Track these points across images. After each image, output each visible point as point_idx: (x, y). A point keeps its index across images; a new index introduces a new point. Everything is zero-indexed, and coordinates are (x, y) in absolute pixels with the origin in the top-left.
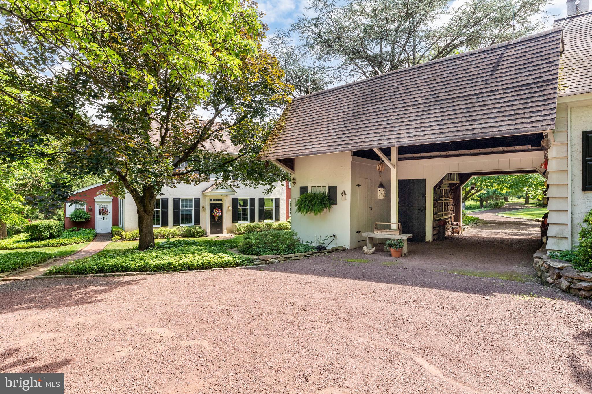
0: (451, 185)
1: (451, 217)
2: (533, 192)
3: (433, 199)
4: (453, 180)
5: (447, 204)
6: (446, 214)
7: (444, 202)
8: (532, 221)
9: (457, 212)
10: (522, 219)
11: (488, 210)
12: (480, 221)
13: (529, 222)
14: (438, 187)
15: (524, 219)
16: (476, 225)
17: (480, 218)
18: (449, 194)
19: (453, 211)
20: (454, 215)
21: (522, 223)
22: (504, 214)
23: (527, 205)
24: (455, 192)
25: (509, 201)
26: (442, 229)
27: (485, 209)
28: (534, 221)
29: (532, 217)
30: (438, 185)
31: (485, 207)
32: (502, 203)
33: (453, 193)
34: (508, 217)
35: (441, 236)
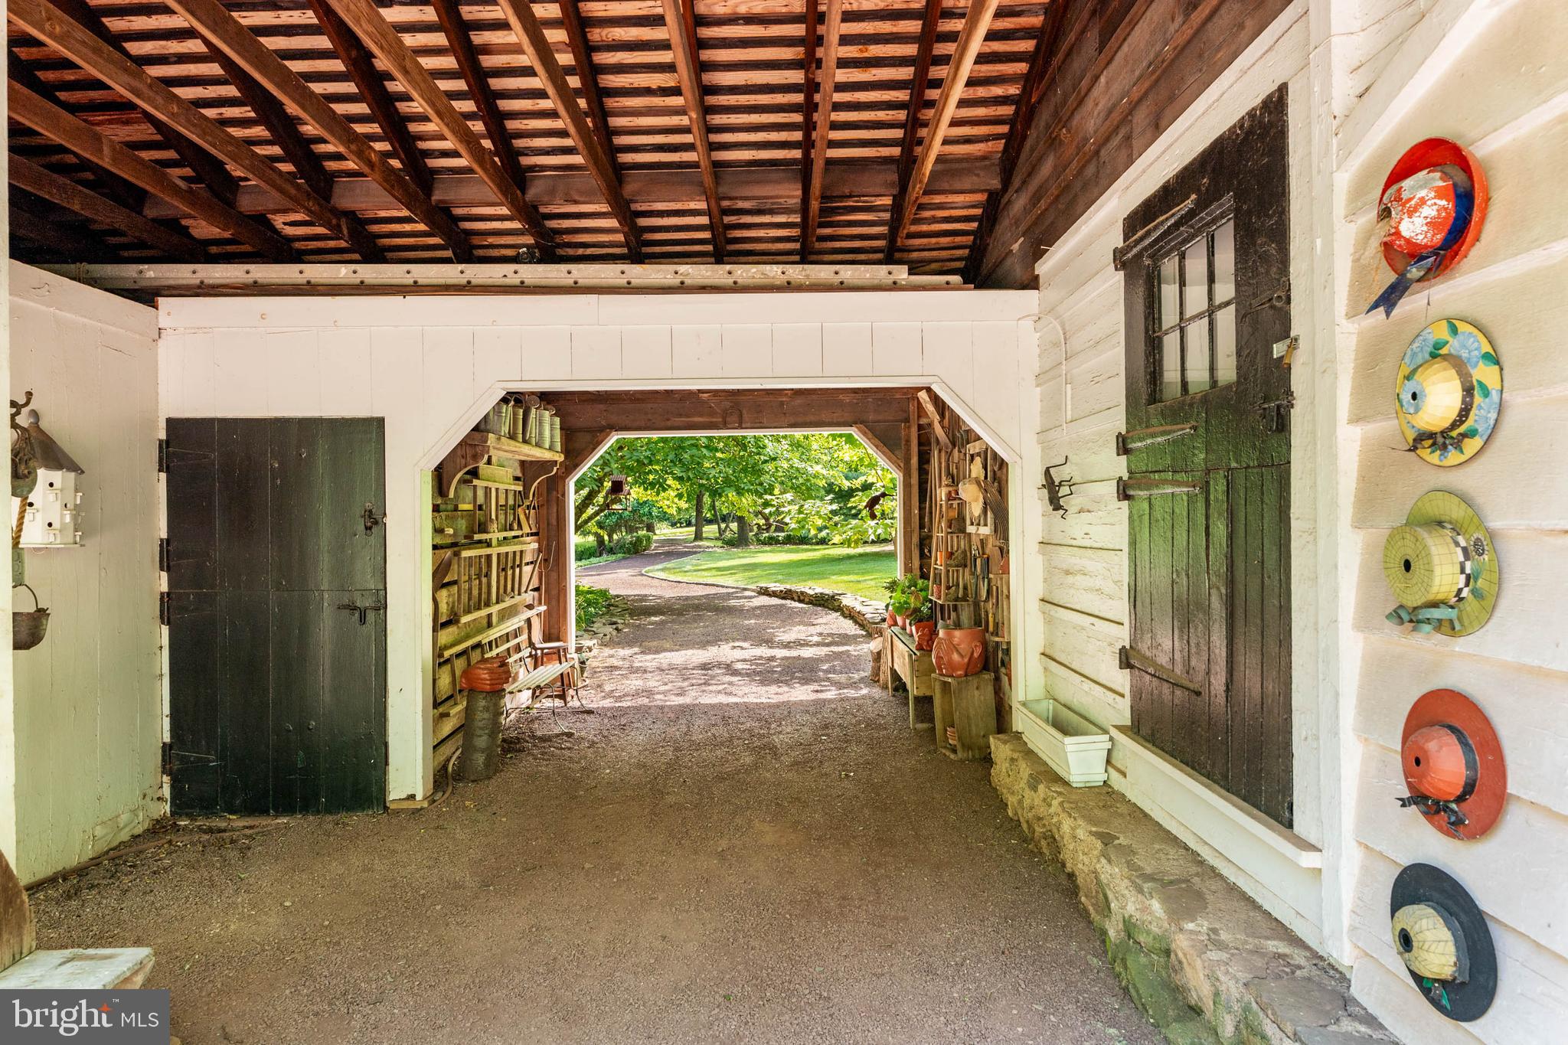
0: (529, 470)
1: (529, 621)
2: (795, 508)
3: (427, 538)
4: (538, 445)
5: (510, 564)
6: (506, 615)
7: (494, 551)
8: (747, 593)
9: (554, 592)
10: (717, 586)
11: (619, 561)
12: (617, 606)
13: (746, 598)
14: (458, 467)
15: (723, 587)
16: (617, 629)
17: (613, 592)
18: (520, 511)
19: (537, 589)
20: (543, 608)
21: (733, 603)
22: (662, 570)
23: (701, 543)
24: (542, 505)
25: (657, 532)
26: (486, 709)
27: (612, 558)
28: (753, 594)
29: (735, 577)
30: (458, 461)
31: (611, 551)
32: (649, 539)
33: (534, 508)
34: (679, 582)
35: (480, 736)
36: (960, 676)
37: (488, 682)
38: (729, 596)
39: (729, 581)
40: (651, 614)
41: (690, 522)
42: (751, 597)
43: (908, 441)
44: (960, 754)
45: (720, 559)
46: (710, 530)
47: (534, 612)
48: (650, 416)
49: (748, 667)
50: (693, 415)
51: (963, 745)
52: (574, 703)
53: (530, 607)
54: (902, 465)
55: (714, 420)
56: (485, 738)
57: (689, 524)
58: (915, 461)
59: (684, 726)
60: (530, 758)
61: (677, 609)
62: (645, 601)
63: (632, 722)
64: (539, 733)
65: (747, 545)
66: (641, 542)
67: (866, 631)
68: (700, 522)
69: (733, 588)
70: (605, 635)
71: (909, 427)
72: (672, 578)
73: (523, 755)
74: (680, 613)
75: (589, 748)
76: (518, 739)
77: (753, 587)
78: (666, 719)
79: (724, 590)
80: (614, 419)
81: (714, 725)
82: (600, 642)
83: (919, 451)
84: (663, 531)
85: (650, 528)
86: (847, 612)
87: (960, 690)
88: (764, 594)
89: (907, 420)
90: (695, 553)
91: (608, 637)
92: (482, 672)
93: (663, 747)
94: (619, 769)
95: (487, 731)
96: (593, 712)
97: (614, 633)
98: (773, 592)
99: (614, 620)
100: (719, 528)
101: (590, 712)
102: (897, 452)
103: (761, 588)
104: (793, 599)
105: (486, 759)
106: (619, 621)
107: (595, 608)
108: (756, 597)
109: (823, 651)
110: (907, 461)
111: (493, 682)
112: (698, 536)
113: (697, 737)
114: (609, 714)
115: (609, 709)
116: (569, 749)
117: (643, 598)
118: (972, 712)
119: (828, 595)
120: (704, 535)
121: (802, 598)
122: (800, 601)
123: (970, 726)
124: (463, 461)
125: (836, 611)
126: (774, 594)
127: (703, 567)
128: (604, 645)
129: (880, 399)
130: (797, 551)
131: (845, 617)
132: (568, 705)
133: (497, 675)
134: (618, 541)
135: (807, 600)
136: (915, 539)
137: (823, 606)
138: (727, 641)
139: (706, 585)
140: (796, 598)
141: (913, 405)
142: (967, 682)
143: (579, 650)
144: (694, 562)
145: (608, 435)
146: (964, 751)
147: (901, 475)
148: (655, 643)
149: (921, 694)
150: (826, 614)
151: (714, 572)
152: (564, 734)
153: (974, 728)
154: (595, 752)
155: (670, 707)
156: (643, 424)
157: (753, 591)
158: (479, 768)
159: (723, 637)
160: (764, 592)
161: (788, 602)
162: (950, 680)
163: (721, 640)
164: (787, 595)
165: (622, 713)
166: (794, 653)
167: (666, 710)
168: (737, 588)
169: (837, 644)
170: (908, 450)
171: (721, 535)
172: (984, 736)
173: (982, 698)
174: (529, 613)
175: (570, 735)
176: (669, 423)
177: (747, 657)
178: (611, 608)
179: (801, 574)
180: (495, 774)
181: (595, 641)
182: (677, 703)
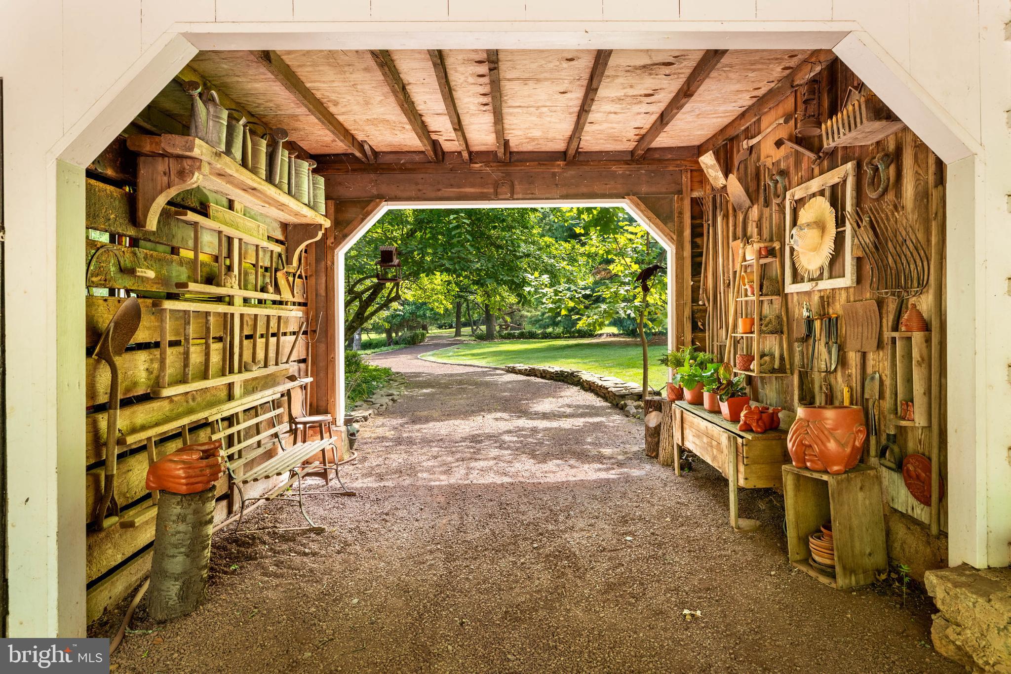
0: (292, 234)
5: (261, 330)
7: (235, 311)
8: (498, 372)
9: (322, 364)
10: (474, 366)
11: (402, 349)
12: (396, 381)
13: (497, 375)
14: (159, 188)
15: (478, 367)
16: (392, 400)
17: (393, 370)
18: (280, 275)
19: (304, 361)
20: (310, 380)
21: (488, 379)
22: (433, 355)
23: (459, 338)
24: (311, 276)
25: (429, 332)
26: (182, 518)
27: (397, 347)
28: (503, 372)
29: (486, 360)
30: (159, 178)
31: (397, 343)
32: (423, 335)
33: (300, 277)
34: (445, 364)
35: (173, 556)
36: (837, 473)
37: (183, 481)
38: (484, 374)
39: (483, 362)
40: (422, 387)
41: (452, 325)
42: (501, 375)
43: (681, 213)
44: (842, 581)
45: (473, 348)
46: (466, 330)
47: (296, 383)
48: (420, 187)
49: (515, 439)
50: (464, 186)
51: (844, 568)
52: (335, 483)
53: (292, 378)
54: (675, 237)
55: (485, 190)
56: (180, 558)
57: (451, 327)
58: (687, 233)
59: (455, 517)
60: (257, 574)
61: (444, 383)
62: (419, 377)
63: (397, 509)
64: (281, 529)
65: (493, 339)
66: (418, 337)
67: (610, 403)
68: (459, 325)
69: (487, 367)
70: (382, 405)
71: (682, 199)
72: (440, 360)
73: (250, 566)
74: (446, 386)
75: (339, 552)
76: (254, 538)
77: (503, 367)
78: (435, 505)
79: (480, 370)
80: (384, 189)
81: (490, 516)
82: (376, 412)
83: (692, 224)
84: (433, 331)
85: (425, 328)
86: (587, 386)
87: (840, 493)
88: (511, 372)
89: (680, 192)
90: (456, 344)
91: (384, 407)
92: (173, 466)
93: (431, 552)
94: (371, 596)
95: (183, 550)
96: (354, 495)
97: (390, 403)
98: (519, 370)
99: (390, 392)
100: (472, 329)
101: (350, 495)
102: (669, 225)
103: (509, 367)
104: (536, 376)
105: (181, 589)
106: (395, 393)
107: (377, 382)
108: (504, 374)
109: (580, 422)
110: (680, 234)
111: (193, 480)
112: (458, 334)
113: (473, 536)
114: (372, 497)
115: (373, 490)
116: (314, 554)
117: (418, 375)
118: (855, 522)
119: (568, 372)
120: (462, 333)
121: (544, 375)
122: (542, 377)
123: (852, 541)
124: (165, 179)
125: (576, 385)
126: (520, 372)
127: (462, 354)
128: (379, 414)
129: (653, 172)
130: (529, 343)
131: (586, 390)
132: (330, 484)
133: (197, 471)
134: (401, 336)
135: (548, 376)
136: (687, 312)
137: (563, 381)
138: (489, 411)
139: (466, 365)
140: (539, 375)
141: (687, 177)
142: (849, 480)
143: (348, 422)
144: (456, 350)
145: (378, 205)
146: (845, 575)
147: (674, 247)
148: (425, 413)
149: (750, 485)
150: (568, 388)
151: (470, 357)
152: (312, 530)
153: (857, 544)
154: (345, 561)
155: (440, 487)
156: (413, 194)
157: (502, 369)
158: (171, 602)
159: (485, 408)
160: (513, 371)
161: (533, 379)
162: (825, 478)
163: (483, 410)
164: (531, 373)
165: (387, 495)
166: (554, 424)
167: (436, 491)
168: (490, 368)
169: (591, 415)
170: (681, 222)
171: (473, 333)
172: (870, 554)
173: (867, 502)
174: (289, 385)
175: (319, 531)
176: (440, 194)
177: (512, 428)
178: (391, 382)
179: (538, 358)
180: (196, 608)
181: (370, 411)
182: (446, 483)
